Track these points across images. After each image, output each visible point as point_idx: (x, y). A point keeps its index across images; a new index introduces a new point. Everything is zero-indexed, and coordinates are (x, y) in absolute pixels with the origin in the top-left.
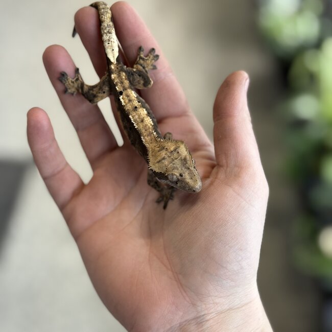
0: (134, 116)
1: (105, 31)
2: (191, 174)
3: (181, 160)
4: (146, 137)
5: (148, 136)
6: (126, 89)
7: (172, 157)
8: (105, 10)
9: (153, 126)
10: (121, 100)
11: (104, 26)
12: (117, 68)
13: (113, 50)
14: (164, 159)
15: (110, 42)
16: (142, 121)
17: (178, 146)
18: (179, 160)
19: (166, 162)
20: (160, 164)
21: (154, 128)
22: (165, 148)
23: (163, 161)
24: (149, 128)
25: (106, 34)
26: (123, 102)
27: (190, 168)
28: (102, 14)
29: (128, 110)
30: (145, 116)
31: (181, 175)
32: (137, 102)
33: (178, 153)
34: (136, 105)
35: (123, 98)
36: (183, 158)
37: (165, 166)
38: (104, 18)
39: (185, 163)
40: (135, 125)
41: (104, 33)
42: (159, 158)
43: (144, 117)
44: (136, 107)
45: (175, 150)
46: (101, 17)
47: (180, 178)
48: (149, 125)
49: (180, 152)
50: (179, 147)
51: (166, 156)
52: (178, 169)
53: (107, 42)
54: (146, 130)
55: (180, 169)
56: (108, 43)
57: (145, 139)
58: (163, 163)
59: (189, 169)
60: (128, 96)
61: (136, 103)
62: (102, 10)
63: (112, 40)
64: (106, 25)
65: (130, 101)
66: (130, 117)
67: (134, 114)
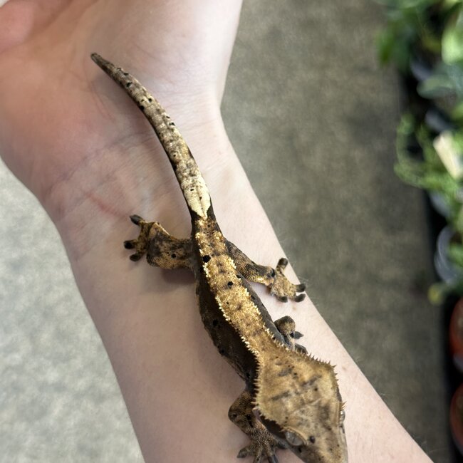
0: (225, 297)
1: (185, 174)
2: (332, 440)
3: (319, 406)
4: (251, 338)
5: (254, 335)
6: (218, 255)
7: (303, 395)
8: (174, 143)
9: (260, 316)
10: (206, 270)
11: (182, 167)
12: (209, 226)
13: (201, 198)
14: (286, 394)
15: (194, 188)
16: (240, 308)
17: (318, 372)
18: (315, 406)
19: (289, 404)
20: (277, 404)
21: (264, 320)
22: (294, 371)
23: (284, 400)
24: (254, 321)
25: (187, 177)
26: (207, 273)
27: (333, 428)
28: (173, 151)
29: (215, 286)
30: (246, 299)
31: (312, 440)
32: (234, 275)
33: (316, 390)
34: (232, 280)
35: (208, 267)
36: (324, 403)
37: (286, 411)
38: (179, 156)
39: (324, 415)
40: (224, 315)
41: (183, 177)
42: (277, 392)
43: (243, 301)
44: (230, 284)
45: (312, 381)
46: (172, 157)
47: (308, 443)
48: (253, 315)
49: (320, 390)
50: (320, 377)
51: (292, 391)
52: (308, 426)
53: (190, 189)
54: (248, 325)
55: (312, 425)
56: (192, 190)
57: (251, 341)
58: (283, 404)
59: (329, 429)
60: (219, 264)
61: (232, 277)
62: (171, 144)
63: (198, 184)
64: (185, 166)
65: (222, 272)
66: (217, 298)
67: (226, 293)
